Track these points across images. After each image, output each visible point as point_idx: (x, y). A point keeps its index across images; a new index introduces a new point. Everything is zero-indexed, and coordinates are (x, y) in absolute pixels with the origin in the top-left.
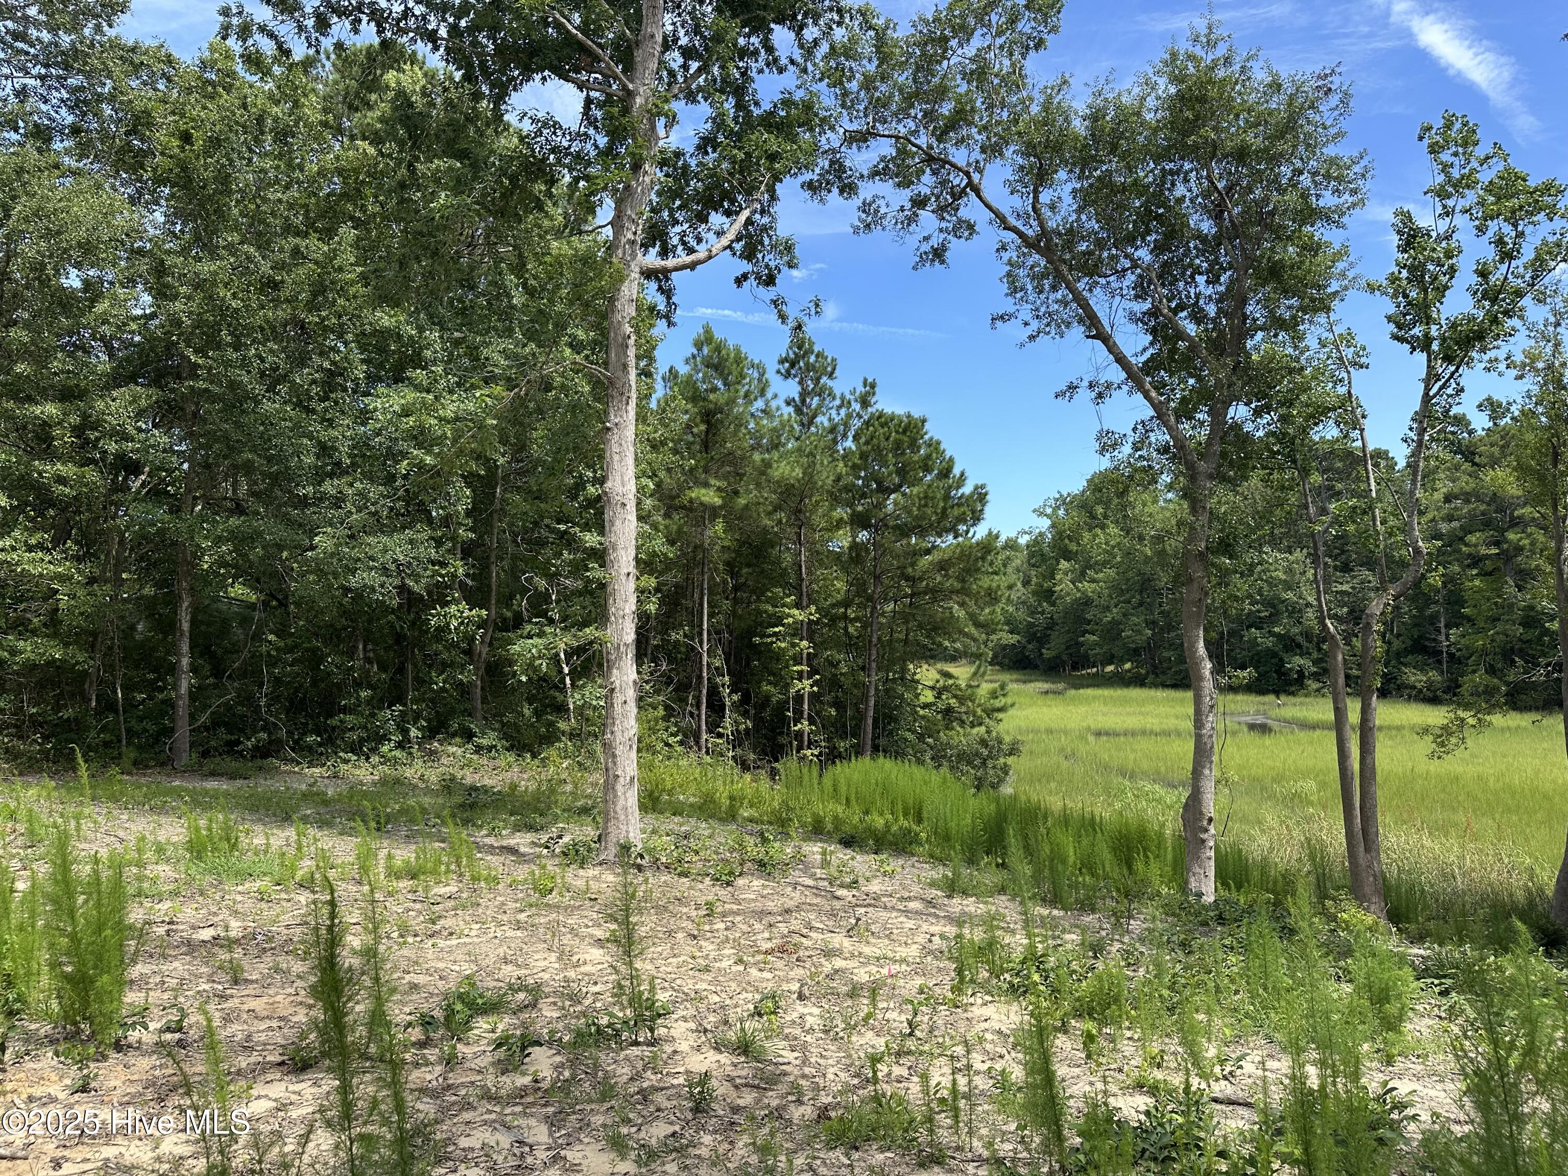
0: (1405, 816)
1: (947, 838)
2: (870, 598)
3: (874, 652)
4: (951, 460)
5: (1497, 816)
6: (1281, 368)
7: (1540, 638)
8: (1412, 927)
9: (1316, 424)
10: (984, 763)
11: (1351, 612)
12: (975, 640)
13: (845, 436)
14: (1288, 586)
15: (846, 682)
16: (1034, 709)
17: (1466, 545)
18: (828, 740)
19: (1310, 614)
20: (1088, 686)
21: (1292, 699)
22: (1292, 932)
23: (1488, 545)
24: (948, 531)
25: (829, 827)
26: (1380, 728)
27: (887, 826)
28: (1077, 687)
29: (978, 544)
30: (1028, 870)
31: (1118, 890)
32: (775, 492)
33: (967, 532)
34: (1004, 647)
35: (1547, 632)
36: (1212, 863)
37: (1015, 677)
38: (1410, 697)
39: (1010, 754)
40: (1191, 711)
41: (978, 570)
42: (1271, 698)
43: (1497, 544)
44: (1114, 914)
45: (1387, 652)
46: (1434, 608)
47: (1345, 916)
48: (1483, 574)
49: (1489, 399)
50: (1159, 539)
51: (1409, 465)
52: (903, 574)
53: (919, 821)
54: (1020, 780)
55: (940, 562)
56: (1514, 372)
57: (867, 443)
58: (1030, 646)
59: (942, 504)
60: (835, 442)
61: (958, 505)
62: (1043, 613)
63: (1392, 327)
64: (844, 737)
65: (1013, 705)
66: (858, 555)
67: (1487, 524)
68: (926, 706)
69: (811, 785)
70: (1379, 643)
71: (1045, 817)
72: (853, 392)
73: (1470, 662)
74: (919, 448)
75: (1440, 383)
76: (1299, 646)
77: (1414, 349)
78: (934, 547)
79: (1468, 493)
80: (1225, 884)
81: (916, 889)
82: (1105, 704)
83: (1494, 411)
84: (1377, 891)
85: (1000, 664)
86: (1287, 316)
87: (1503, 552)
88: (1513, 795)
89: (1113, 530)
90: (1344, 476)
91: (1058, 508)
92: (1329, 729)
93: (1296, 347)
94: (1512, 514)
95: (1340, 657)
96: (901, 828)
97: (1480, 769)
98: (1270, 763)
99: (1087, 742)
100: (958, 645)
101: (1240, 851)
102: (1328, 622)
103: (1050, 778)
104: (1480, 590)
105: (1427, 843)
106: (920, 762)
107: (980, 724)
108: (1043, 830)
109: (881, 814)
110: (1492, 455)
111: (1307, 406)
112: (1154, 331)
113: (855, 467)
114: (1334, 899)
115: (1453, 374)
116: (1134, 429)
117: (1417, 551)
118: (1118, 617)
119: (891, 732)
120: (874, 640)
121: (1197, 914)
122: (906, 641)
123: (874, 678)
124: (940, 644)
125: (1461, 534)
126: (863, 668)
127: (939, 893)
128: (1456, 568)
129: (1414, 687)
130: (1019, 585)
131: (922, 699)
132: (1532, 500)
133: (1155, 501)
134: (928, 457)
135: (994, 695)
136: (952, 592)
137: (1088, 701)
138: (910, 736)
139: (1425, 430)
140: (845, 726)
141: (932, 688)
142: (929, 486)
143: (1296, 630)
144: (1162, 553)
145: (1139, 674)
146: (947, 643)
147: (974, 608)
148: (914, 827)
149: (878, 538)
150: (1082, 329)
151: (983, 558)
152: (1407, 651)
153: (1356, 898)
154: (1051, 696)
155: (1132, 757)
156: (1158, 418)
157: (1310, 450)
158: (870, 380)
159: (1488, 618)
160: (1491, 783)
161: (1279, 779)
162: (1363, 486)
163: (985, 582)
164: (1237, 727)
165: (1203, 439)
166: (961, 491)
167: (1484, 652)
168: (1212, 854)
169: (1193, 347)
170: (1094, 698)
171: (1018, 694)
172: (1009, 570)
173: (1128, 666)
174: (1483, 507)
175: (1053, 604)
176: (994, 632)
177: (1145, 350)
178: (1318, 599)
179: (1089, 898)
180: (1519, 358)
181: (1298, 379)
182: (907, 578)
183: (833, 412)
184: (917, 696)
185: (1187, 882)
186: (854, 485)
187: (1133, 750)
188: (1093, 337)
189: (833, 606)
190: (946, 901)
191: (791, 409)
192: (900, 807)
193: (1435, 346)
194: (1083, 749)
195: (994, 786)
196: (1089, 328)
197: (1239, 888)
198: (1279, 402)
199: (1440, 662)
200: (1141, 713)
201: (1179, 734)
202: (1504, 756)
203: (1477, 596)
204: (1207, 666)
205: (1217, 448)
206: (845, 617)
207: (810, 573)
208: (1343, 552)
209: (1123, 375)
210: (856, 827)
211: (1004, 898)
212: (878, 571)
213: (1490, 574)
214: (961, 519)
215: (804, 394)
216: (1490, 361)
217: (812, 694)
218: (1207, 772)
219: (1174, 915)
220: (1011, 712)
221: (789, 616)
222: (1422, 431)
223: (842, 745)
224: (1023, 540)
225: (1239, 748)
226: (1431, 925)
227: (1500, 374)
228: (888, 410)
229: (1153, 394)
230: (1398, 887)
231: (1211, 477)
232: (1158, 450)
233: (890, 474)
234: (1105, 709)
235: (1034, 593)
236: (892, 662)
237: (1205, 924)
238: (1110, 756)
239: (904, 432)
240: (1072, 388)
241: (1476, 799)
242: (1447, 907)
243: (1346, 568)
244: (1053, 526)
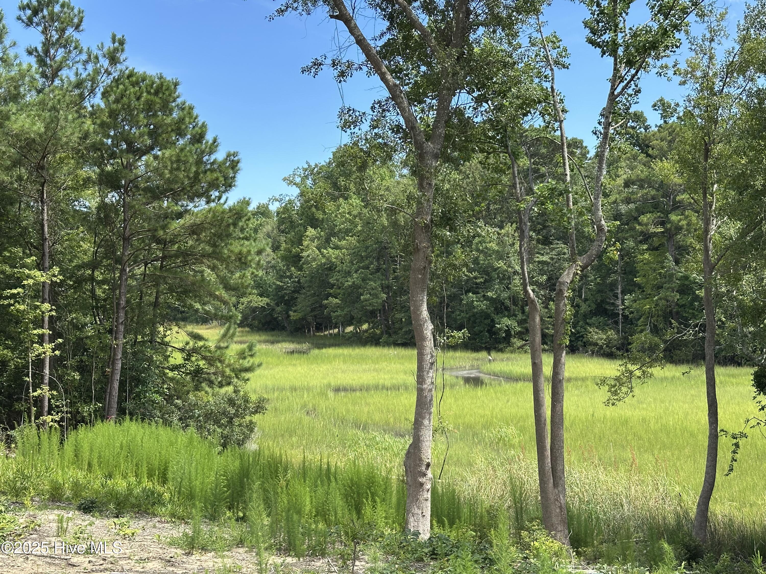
0: (586, 454)
1: (191, 496)
2: (118, 261)
3: (122, 314)
4: (204, 125)
5: (656, 452)
6: (498, 61)
7: (691, 303)
8: (589, 550)
9: (525, 115)
10: (230, 422)
11: (549, 279)
12: (225, 303)
13: (92, 91)
14: (500, 256)
15: (93, 346)
16: (281, 368)
17: (640, 224)
18: (72, 404)
19: (517, 281)
20: (330, 346)
21: (500, 355)
22: (492, 562)
23: (656, 225)
24: (200, 196)
25: (68, 493)
26: (569, 380)
27: (130, 490)
28: (320, 346)
29: (230, 210)
30: (266, 521)
31: (346, 534)
32: (14, 146)
33: (220, 198)
34: (254, 310)
35: (697, 298)
36: (429, 504)
37: (263, 337)
38: (593, 353)
39: (256, 412)
40: (415, 366)
41: (229, 235)
42: (483, 354)
43: (663, 224)
44: (342, 557)
45: (575, 315)
46: (613, 277)
47: (537, 544)
48: (653, 249)
49: (661, 100)
50: (392, 212)
51: (597, 155)
52: (154, 236)
53: (164, 480)
54: (264, 435)
55: (192, 226)
56: (678, 79)
57: (117, 101)
58: (279, 309)
59: (194, 169)
60: (82, 97)
61: (212, 171)
62: (290, 277)
63: (588, 31)
64: (88, 400)
65: (260, 365)
66: (107, 216)
67: (656, 207)
68: (175, 368)
69: (51, 452)
70: (568, 307)
71: (286, 470)
72: (101, 48)
73: (640, 323)
74: (171, 111)
75: (622, 85)
76: (507, 309)
77: (604, 53)
78: (186, 211)
79: (642, 180)
80: (441, 523)
81: (155, 550)
82: (345, 362)
83: (664, 111)
84: (563, 521)
85: (250, 326)
86: (504, 14)
87: (667, 231)
88: (668, 434)
89: (355, 201)
90: (547, 161)
91: (306, 177)
92: (528, 380)
93: (510, 43)
94: (675, 198)
95: (538, 319)
96: (144, 490)
97: (645, 413)
98: (481, 411)
99: (327, 398)
100: (208, 308)
101: (454, 490)
102: (529, 289)
103: (291, 432)
104: (649, 263)
105: (602, 477)
106: (167, 423)
107: (229, 384)
108: (283, 483)
109: (125, 477)
110: (661, 148)
111: (518, 97)
112: (391, 18)
113: (103, 125)
114: (528, 530)
115: (633, 76)
116: (373, 108)
117: (600, 229)
118: (358, 282)
119: (138, 395)
120: (123, 303)
121: (414, 551)
122: (156, 304)
123: (122, 341)
124: (191, 306)
125: (635, 214)
126: (110, 331)
127: (179, 551)
128: (631, 243)
129: (596, 344)
130: (269, 250)
131: (172, 361)
132: (688, 189)
133: (392, 175)
134: (181, 120)
135: (242, 355)
136: (203, 256)
137: (329, 359)
138: (158, 398)
139: (609, 124)
140: (89, 390)
141: (182, 350)
142: (182, 150)
143: (505, 295)
144: (395, 224)
145: (374, 333)
146: (198, 306)
147: (224, 272)
148: (159, 488)
149: (128, 199)
150: (327, 8)
151: (235, 225)
152: (593, 313)
153: (546, 528)
154: (296, 355)
155: (366, 410)
156: (393, 99)
157: (521, 136)
158: (119, 36)
159: (654, 286)
160: (652, 425)
161: (487, 426)
162: (560, 170)
163: (236, 247)
164: (455, 380)
165: (431, 121)
166: (213, 157)
167: (650, 315)
168: (429, 495)
169: (424, 35)
170: (335, 356)
171: (266, 354)
172: (260, 235)
173: (365, 327)
174: (653, 192)
175: (300, 269)
176: (244, 295)
177: (382, 35)
178: (522, 268)
179: (320, 544)
180: (683, 66)
181: (511, 73)
182: (158, 241)
183: (80, 66)
184: (167, 358)
185: (406, 522)
186: (103, 144)
187: (367, 404)
188: (337, 17)
189: (79, 267)
190: (185, 559)
191: (33, 60)
192: (145, 469)
193: (620, 51)
194: (323, 405)
195: (240, 443)
196: (333, 8)
197: (452, 524)
198: (494, 92)
199: (616, 323)
200: (375, 370)
201: (406, 388)
202: (662, 402)
203: (646, 267)
204: (428, 328)
205: (442, 131)
206: (92, 279)
207: (53, 233)
208: (545, 227)
209: (363, 58)
210: (97, 492)
211: (241, 550)
212: (127, 234)
213: (656, 249)
214: (213, 185)
215: (47, 45)
216: (662, 67)
217: (54, 359)
218: (426, 422)
219: (393, 553)
220: (258, 372)
221: (29, 277)
222: (607, 126)
223: (86, 410)
224: (274, 207)
225: (456, 400)
226: (604, 547)
227: (669, 80)
228: (140, 70)
229: (389, 77)
230: (579, 515)
231: (436, 157)
232: (392, 129)
233: (141, 135)
234: (344, 367)
235: (283, 258)
236: (141, 325)
237: (420, 560)
238: (348, 411)
239: (156, 93)
240: (317, 64)
241: (640, 438)
242: (616, 532)
243: (546, 241)
244: (302, 194)
